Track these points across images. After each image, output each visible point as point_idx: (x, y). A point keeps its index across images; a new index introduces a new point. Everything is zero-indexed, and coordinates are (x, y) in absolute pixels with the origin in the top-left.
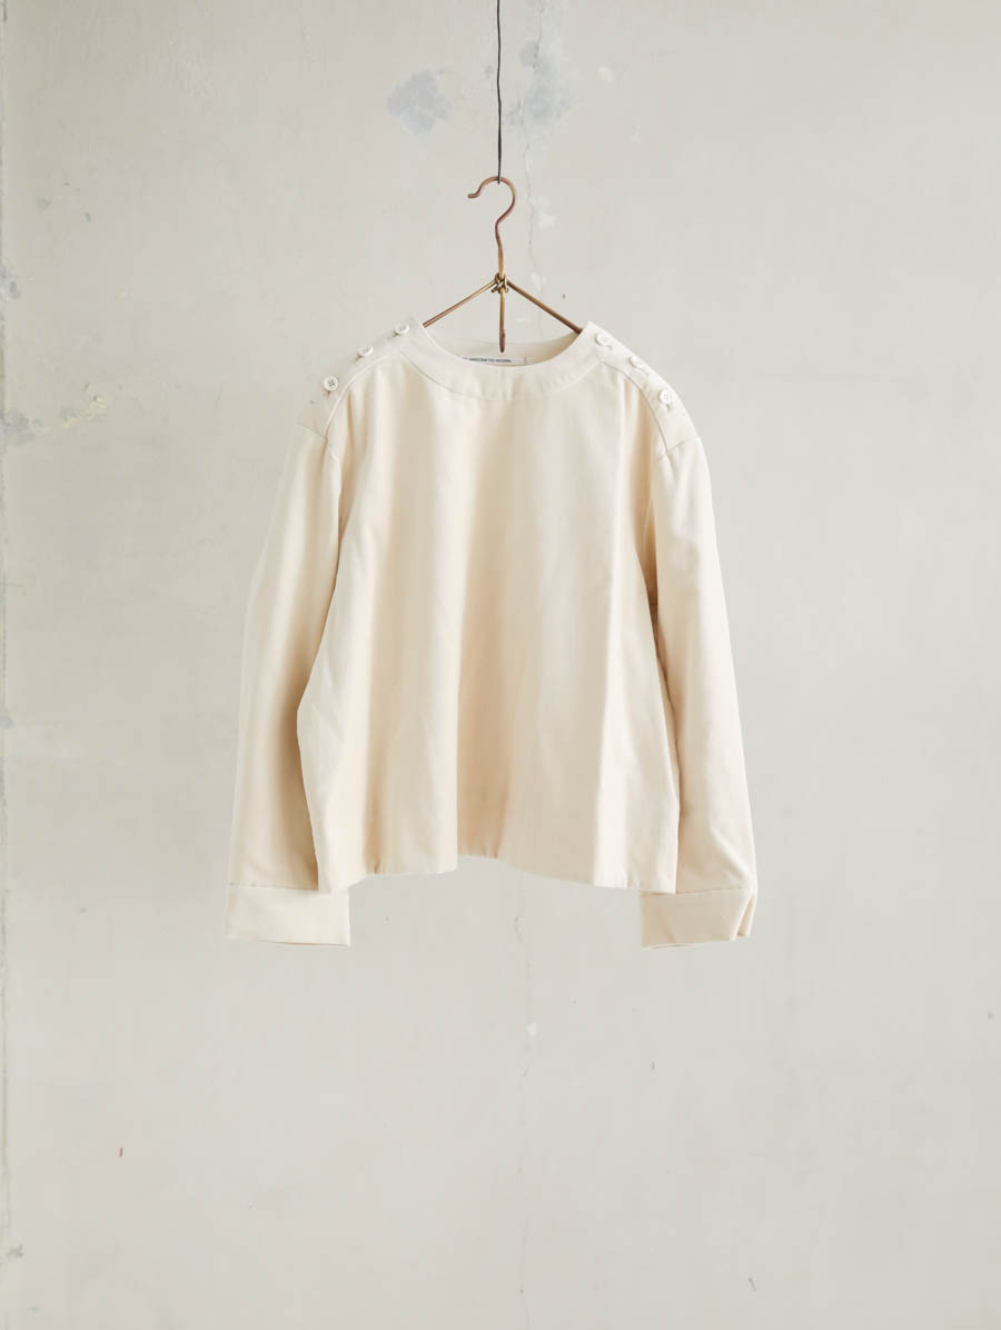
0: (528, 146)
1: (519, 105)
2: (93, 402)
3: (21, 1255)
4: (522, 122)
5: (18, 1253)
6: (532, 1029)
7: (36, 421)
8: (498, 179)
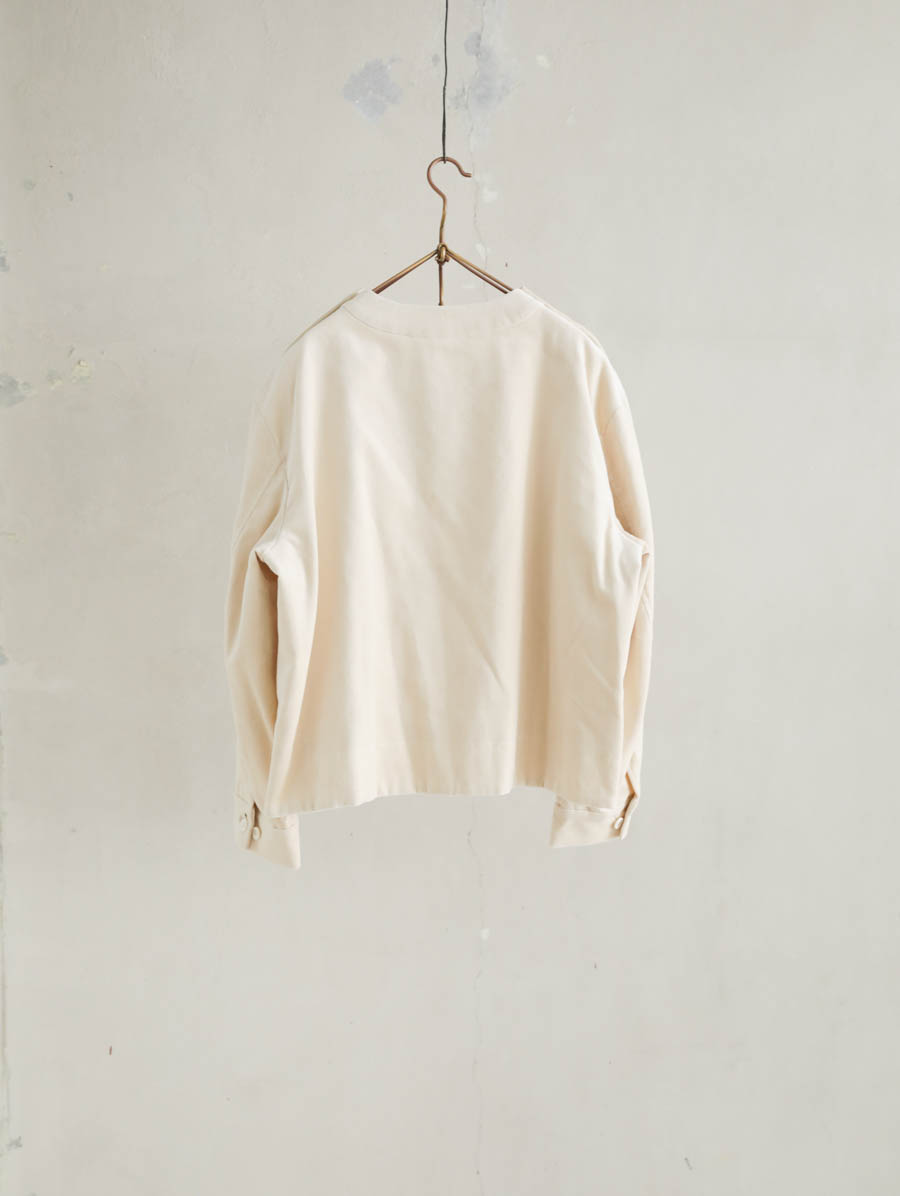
0: (472, 129)
1: (464, 90)
2: (78, 367)
3: (21, 1146)
4: (467, 107)
5: (17, 1144)
6: (485, 934)
7: (25, 384)
8: (444, 159)
